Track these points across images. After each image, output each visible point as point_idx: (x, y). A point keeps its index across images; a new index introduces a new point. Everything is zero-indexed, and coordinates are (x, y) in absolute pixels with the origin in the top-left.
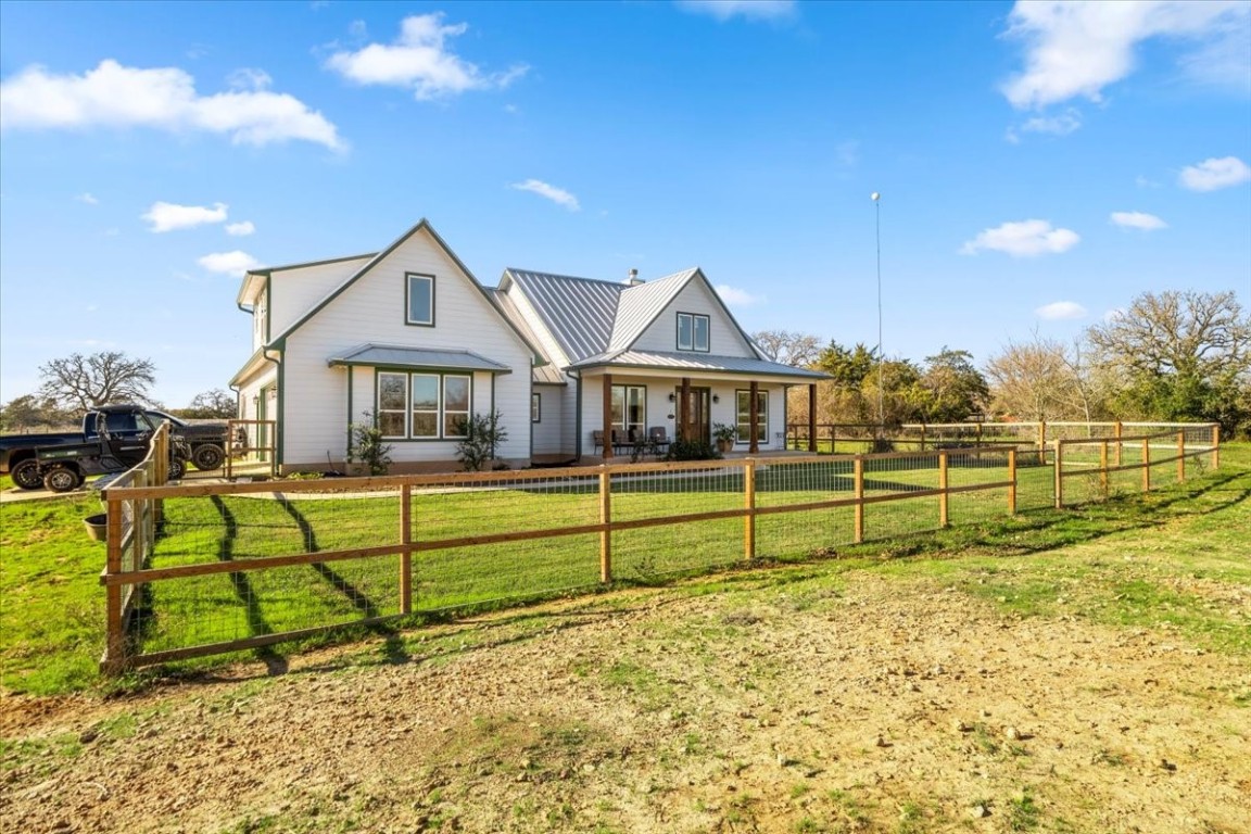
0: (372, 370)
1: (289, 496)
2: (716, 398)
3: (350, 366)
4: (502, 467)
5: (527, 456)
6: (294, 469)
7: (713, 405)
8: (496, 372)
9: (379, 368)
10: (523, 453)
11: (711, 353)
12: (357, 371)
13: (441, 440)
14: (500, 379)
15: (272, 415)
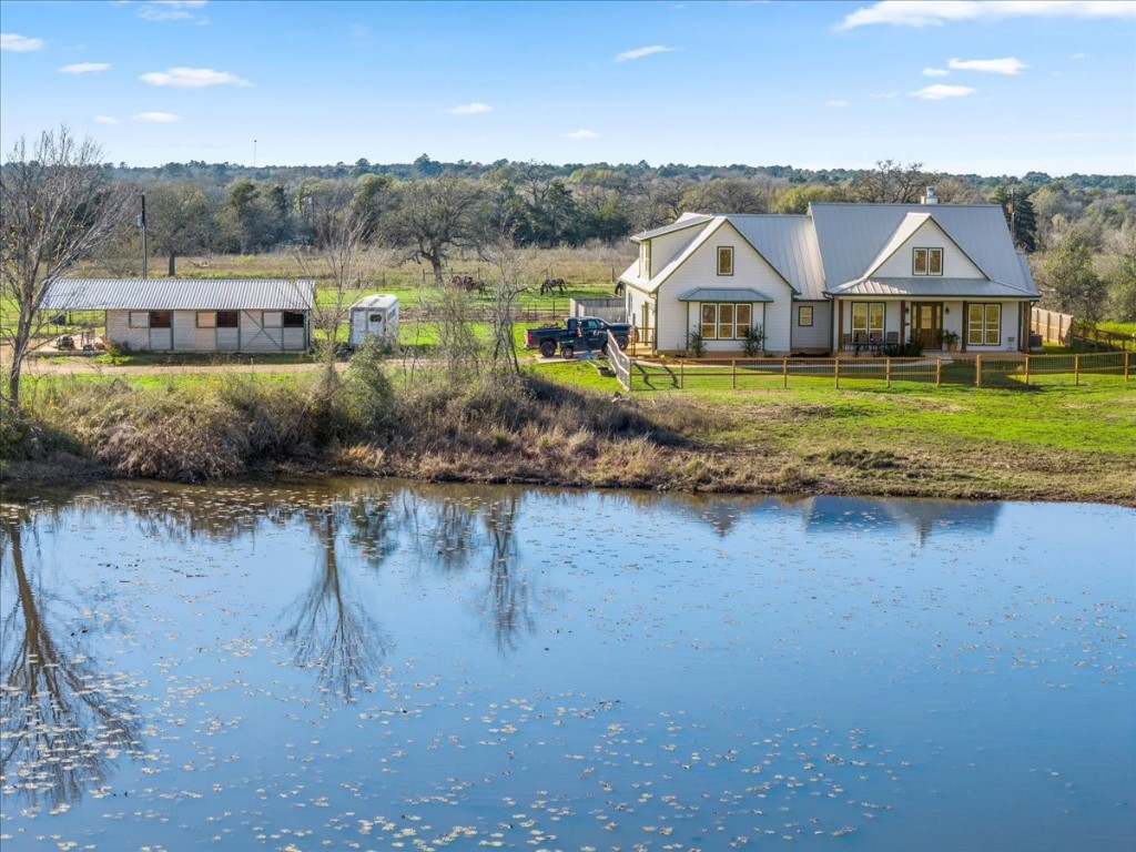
0: (698, 304)
1: (668, 366)
2: (947, 310)
3: (688, 302)
4: (771, 356)
5: (788, 349)
6: (662, 352)
7: (945, 315)
8: (766, 302)
9: (701, 302)
10: (786, 347)
11: (944, 276)
12: (691, 304)
13: (734, 339)
14: (767, 305)
15: (652, 324)
